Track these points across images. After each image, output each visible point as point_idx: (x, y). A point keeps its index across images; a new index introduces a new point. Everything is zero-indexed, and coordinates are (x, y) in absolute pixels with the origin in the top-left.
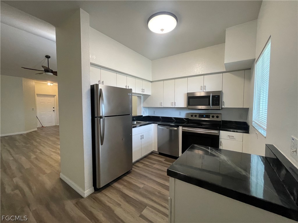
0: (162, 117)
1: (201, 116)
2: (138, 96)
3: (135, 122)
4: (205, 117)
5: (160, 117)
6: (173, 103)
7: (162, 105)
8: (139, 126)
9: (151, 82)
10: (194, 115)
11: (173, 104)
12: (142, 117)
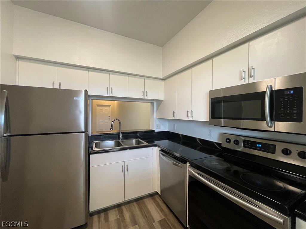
0: (182, 135)
1: (250, 144)
2: (151, 103)
3: (134, 140)
4: (260, 149)
5: (179, 134)
6: (188, 112)
7: (174, 116)
8: (117, 149)
9: (164, 79)
10: (233, 139)
11: (190, 115)
12: (154, 133)
